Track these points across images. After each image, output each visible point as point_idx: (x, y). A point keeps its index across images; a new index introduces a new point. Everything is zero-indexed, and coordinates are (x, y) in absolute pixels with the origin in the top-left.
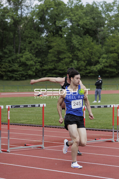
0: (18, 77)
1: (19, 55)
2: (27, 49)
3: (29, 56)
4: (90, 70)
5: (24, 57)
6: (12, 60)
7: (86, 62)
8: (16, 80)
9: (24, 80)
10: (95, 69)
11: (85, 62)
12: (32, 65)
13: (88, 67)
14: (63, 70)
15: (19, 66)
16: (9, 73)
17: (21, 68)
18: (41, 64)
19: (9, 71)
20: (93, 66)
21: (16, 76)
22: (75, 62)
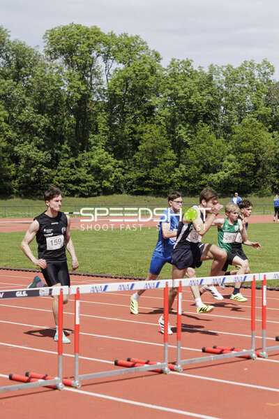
0: (86, 192)
1: (86, 154)
2: (100, 144)
3: (104, 155)
4: (206, 180)
5: (95, 157)
6: (76, 162)
7: (201, 167)
8: (82, 196)
9: (95, 196)
10: (216, 178)
11: (198, 167)
12: (108, 172)
13: (204, 176)
14: (161, 181)
15: (88, 173)
16: (71, 185)
17: (90, 175)
18: (123, 171)
19: (71, 182)
20: (211, 174)
21: (83, 189)
22: (183, 167)
